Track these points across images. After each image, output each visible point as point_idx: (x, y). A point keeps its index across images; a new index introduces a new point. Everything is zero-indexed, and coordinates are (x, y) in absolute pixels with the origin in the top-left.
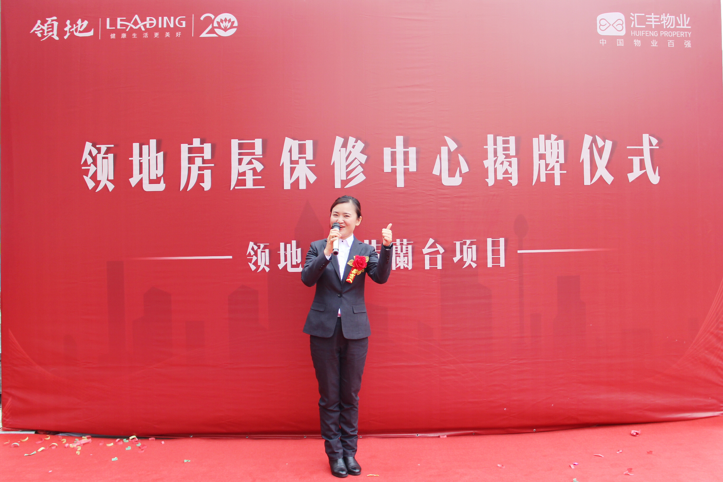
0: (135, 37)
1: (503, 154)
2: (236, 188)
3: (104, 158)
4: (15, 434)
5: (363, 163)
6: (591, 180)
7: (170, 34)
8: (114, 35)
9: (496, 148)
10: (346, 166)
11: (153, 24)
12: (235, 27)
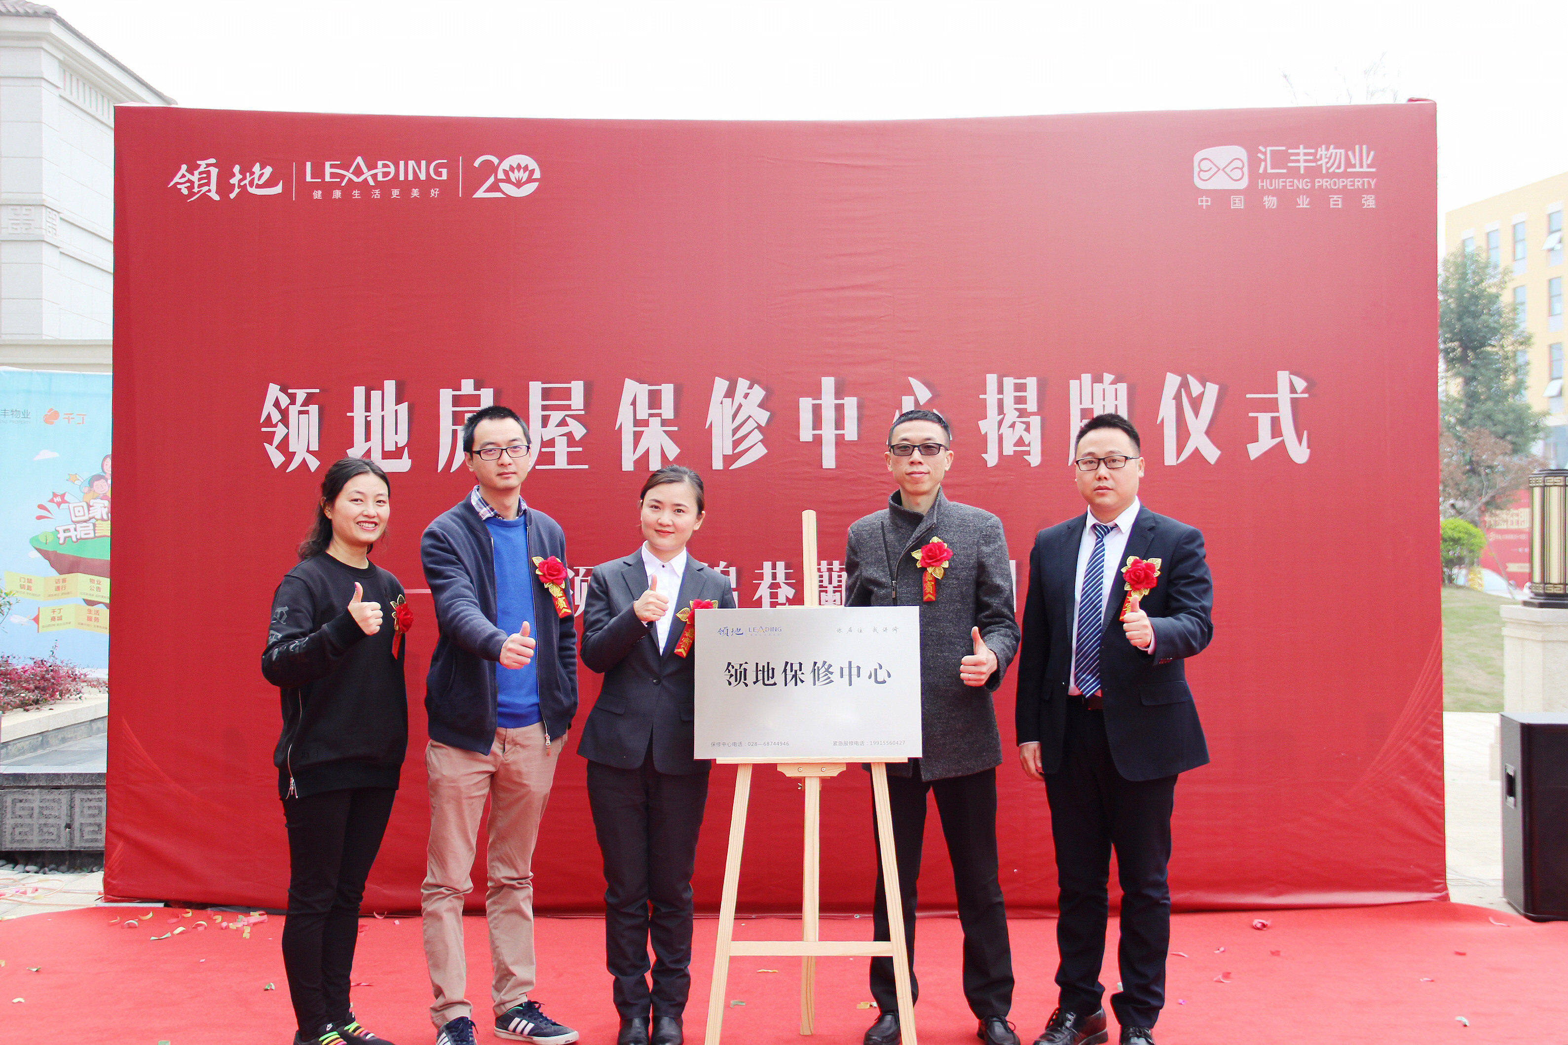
0: (356, 197)
1: (1016, 409)
2: (537, 467)
3: (300, 412)
4: (128, 907)
5: (763, 424)
6: (1178, 457)
7: (419, 191)
8: (320, 192)
9: (1002, 399)
10: (733, 430)
11: (389, 173)
12: (535, 180)
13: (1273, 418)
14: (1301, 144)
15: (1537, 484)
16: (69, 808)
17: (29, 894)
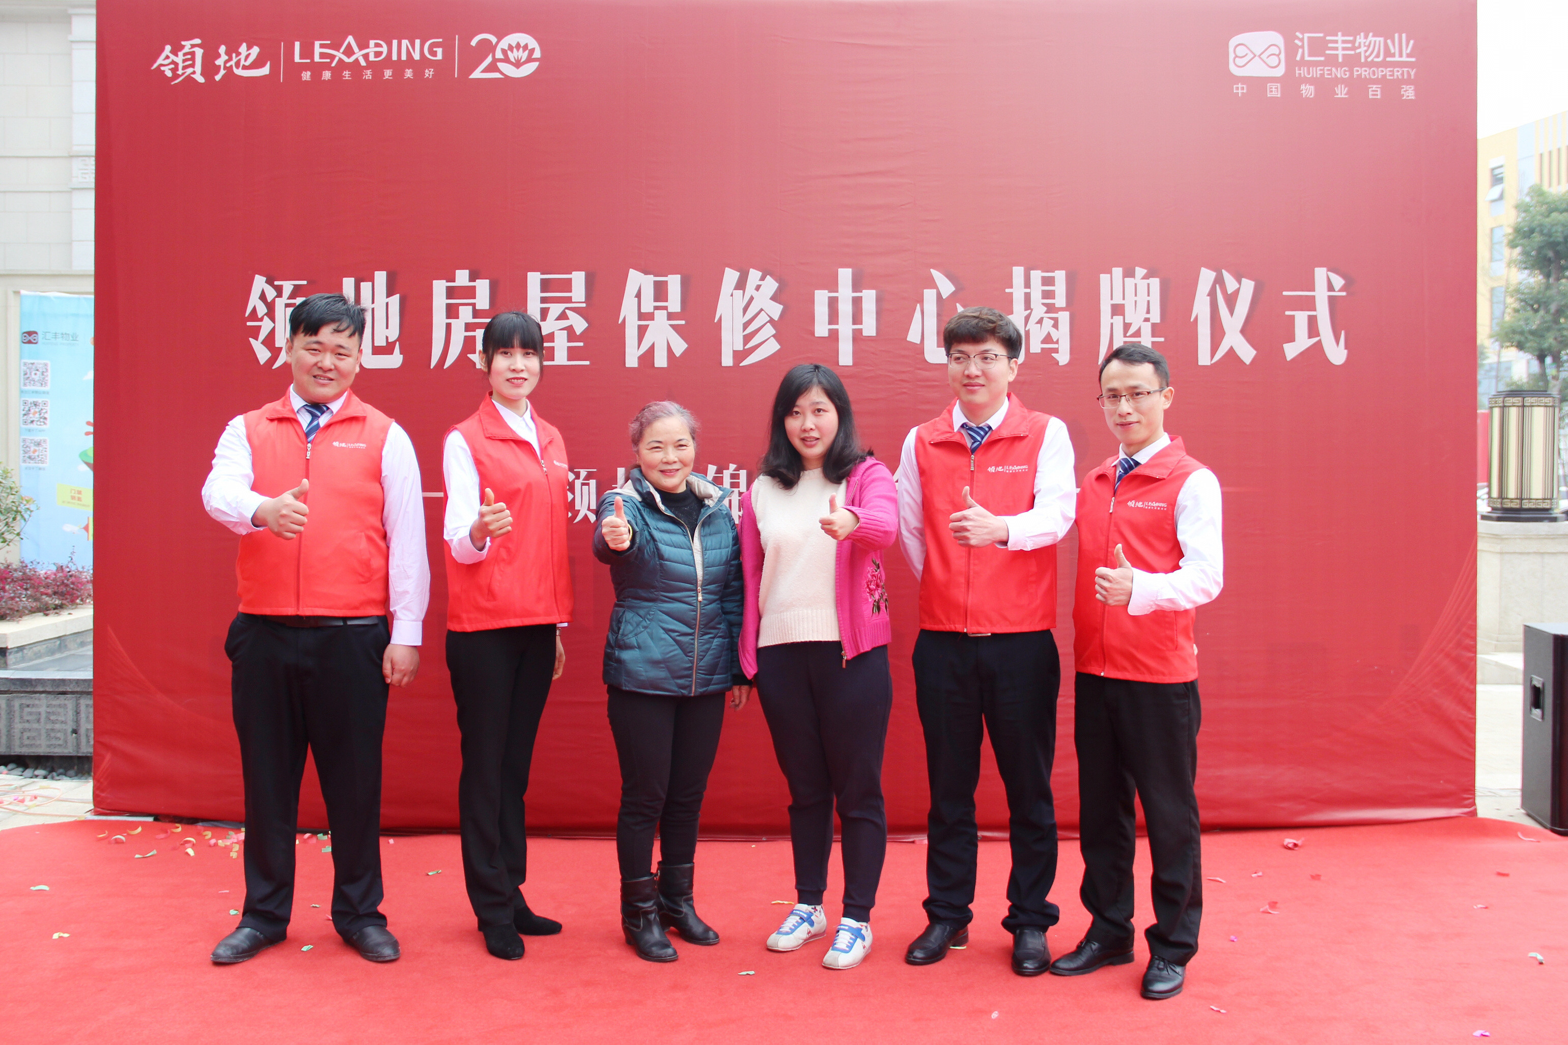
0: (347, 78)
4: (117, 821)
5: (776, 318)
6: (1212, 356)
7: (413, 72)
8: (309, 73)
10: (743, 324)
11: (381, 53)
12: (535, 60)
13: (1310, 317)
14: (1339, 31)
15: (1497, 405)
16: (75, 713)
17: (27, 803)
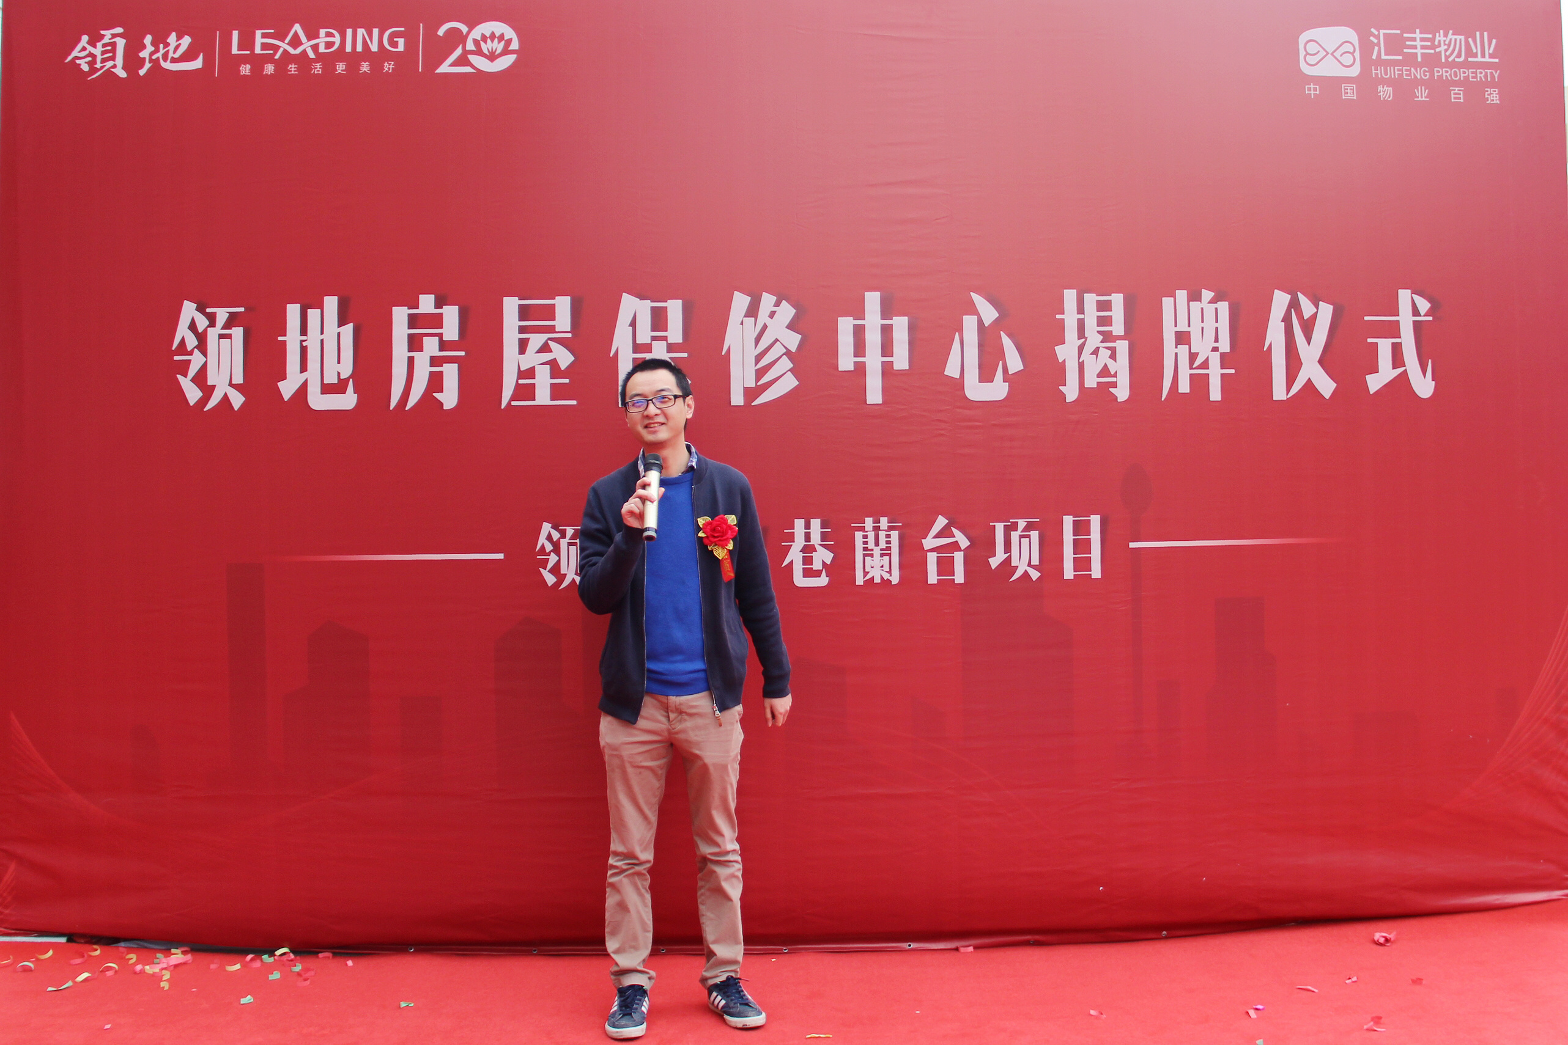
0: (293, 72)
1: (1099, 332)
2: (514, 403)
3: (221, 336)
4: (24, 943)
5: (793, 349)
6: (1288, 391)
7: (369, 65)
8: (248, 67)
9: (1083, 320)
10: (756, 356)
11: (333, 43)
12: (513, 52)
13: (1394, 345)
14: (1418, 28)
